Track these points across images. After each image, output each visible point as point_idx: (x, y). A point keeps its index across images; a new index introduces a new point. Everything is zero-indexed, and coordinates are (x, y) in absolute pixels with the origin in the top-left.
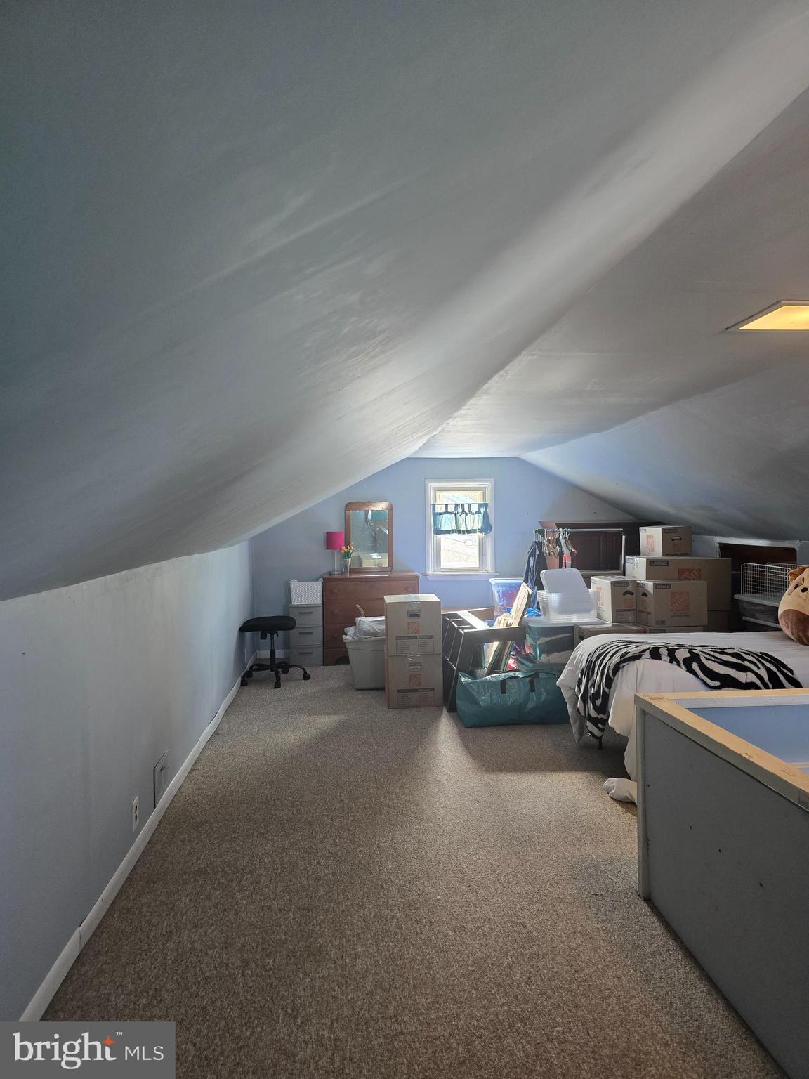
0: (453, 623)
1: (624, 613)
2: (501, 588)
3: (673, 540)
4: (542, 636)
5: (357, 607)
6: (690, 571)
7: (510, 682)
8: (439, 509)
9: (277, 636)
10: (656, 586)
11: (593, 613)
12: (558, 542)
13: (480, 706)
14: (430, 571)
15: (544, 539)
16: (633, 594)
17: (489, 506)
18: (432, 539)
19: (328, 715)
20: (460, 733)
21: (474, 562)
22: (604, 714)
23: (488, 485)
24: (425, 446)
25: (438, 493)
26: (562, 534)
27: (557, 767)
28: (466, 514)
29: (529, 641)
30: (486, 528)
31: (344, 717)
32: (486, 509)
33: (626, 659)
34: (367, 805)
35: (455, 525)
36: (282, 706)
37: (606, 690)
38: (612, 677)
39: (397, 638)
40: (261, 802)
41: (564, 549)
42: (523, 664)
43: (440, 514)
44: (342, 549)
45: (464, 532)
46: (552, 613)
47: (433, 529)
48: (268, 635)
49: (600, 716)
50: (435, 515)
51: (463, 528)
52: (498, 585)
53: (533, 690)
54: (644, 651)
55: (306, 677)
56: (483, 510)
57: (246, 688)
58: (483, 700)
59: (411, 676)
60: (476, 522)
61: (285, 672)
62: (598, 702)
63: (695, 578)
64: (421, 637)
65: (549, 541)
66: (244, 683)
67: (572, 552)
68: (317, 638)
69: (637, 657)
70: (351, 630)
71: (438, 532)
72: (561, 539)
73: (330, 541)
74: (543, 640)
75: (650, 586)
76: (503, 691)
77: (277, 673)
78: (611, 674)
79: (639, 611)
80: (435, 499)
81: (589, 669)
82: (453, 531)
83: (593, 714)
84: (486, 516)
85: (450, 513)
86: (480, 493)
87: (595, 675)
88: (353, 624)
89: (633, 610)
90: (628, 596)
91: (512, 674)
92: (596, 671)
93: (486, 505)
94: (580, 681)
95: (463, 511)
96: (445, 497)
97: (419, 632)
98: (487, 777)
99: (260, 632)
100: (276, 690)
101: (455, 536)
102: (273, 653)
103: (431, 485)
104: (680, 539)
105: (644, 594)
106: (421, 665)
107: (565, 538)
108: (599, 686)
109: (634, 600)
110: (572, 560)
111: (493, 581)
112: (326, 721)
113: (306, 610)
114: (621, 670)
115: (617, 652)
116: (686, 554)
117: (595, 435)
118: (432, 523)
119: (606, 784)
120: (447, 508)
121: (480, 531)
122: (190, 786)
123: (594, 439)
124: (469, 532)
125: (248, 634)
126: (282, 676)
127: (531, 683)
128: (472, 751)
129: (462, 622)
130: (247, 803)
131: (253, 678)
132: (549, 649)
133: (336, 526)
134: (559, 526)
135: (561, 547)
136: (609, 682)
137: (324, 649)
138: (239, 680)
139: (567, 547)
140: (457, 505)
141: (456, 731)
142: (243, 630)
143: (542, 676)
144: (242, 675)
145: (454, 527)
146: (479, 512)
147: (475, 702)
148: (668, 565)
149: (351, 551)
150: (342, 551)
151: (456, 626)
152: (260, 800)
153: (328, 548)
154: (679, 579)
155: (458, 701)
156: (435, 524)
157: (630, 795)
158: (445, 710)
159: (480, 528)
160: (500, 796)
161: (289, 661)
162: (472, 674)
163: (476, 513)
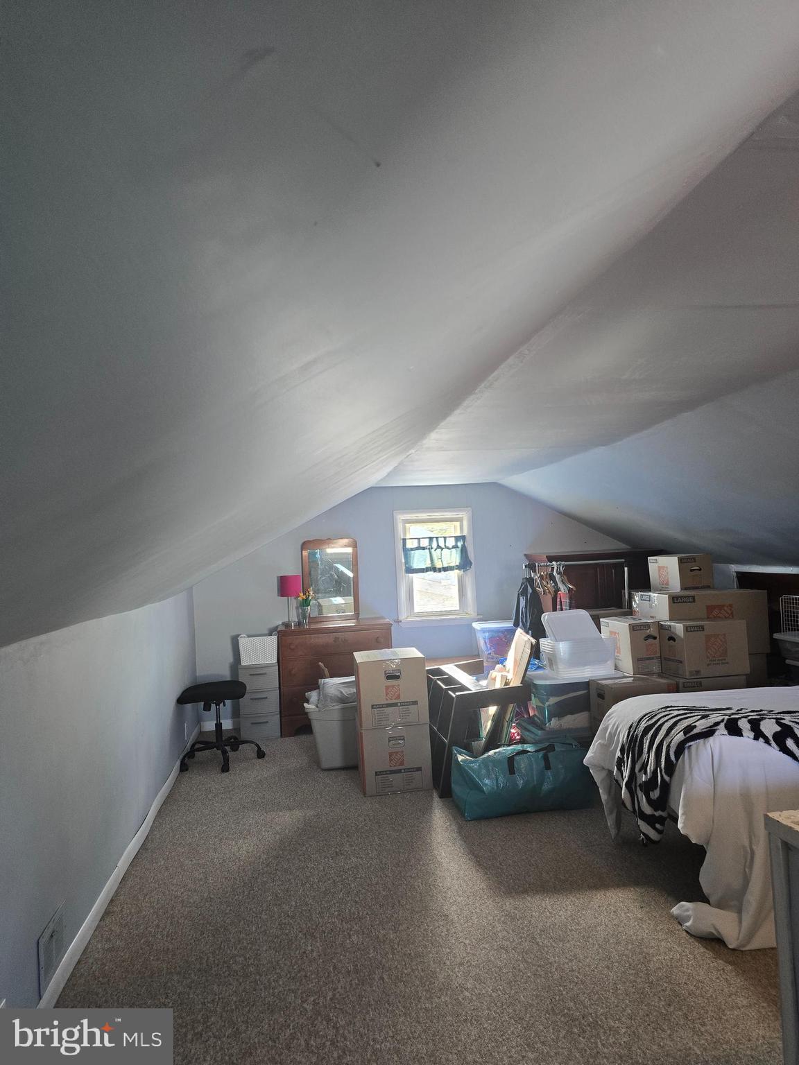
0: (439, 682)
1: (647, 662)
2: (487, 634)
3: (691, 570)
4: (552, 696)
5: (319, 666)
6: (721, 607)
7: (517, 758)
8: (410, 544)
9: (224, 706)
10: (687, 629)
11: (610, 664)
12: (552, 577)
13: (482, 791)
14: (403, 617)
15: (536, 574)
16: (655, 638)
17: (467, 539)
18: (404, 578)
19: (291, 810)
20: (460, 830)
21: (453, 604)
22: (663, 811)
23: (465, 515)
24: (396, 471)
25: (407, 525)
26: (555, 568)
27: (600, 883)
28: (442, 549)
29: (534, 702)
30: (465, 564)
31: (310, 813)
32: (464, 542)
33: (692, 736)
34: (351, 967)
35: (430, 562)
36: (231, 799)
37: (667, 778)
38: (675, 762)
39: (373, 707)
40: (199, 970)
41: (560, 585)
42: (529, 731)
43: (412, 549)
44: (299, 596)
45: (440, 570)
46: (561, 666)
47: (404, 568)
48: (213, 706)
49: (657, 814)
50: (407, 551)
51: (438, 565)
52: (483, 631)
53: (548, 767)
54: (717, 724)
55: (261, 755)
56: (460, 544)
57: (187, 775)
58: (486, 785)
59: (391, 754)
60: (453, 558)
61: (235, 749)
62: (655, 794)
63: (727, 615)
64: (403, 704)
65: (541, 577)
66: (184, 768)
67: (570, 590)
68: (272, 704)
69: (709, 733)
70: (313, 696)
71: (410, 570)
72: (555, 573)
73: (285, 586)
74: (553, 700)
75: (679, 628)
76: (512, 771)
77: (224, 752)
78: (673, 757)
79: (665, 659)
80: (405, 533)
81: (633, 745)
82: (427, 570)
83: (648, 810)
84: (464, 551)
85: (424, 548)
86: (458, 524)
87: (645, 755)
88: (316, 686)
89: (657, 658)
90: (650, 641)
91: (519, 747)
92: (645, 750)
93: (463, 538)
94: (620, 763)
95: (438, 545)
96: (416, 532)
97: (399, 698)
98: (509, 904)
99: (203, 703)
100: (224, 775)
101: (431, 574)
102: (219, 726)
103: (400, 517)
104: (700, 570)
105: (671, 639)
106: (404, 739)
107: (559, 573)
108: (655, 773)
109: (658, 645)
110: (570, 599)
111: (476, 625)
112: (288, 819)
113: (256, 671)
114: (686, 751)
115: (675, 724)
116: (708, 587)
117: (602, 449)
118: (403, 561)
119: (675, 910)
120: (419, 543)
121: (458, 567)
122: (99, 946)
123: (599, 453)
124: (445, 569)
125: (189, 706)
126: (231, 754)
127: (546, 758)
128: (481, 859)
129: (449, 681)
130: (179, 973)
131: (196, 759)
132: (561, 710)
133: (291, 569)
134: (551, 559)
135: (556, 584)
136: (670, 768)
137: (281, 717)
138: (178, 763)
139: (564, 583)
140: (431, 539)
141: (454, 827)
142: (182, 700)
143: (558, 748)
144: (181, 757)
145: (428, 565)
146: (455, 547)
147: (477, 788)
148: (694, 601)
149: (310, 598)
150: (300, 599)
151: (444, 687)
152: (198, 966)
153: (282, 595)
154: (708, 618)
155: (453, 786)
156: (406, 562)
157: (716, 930)
158: (435, 795)
159: (458, 564)
160: (533, 937)
161: (240, 734)
162: (468, 749)
163: (453, 547)
